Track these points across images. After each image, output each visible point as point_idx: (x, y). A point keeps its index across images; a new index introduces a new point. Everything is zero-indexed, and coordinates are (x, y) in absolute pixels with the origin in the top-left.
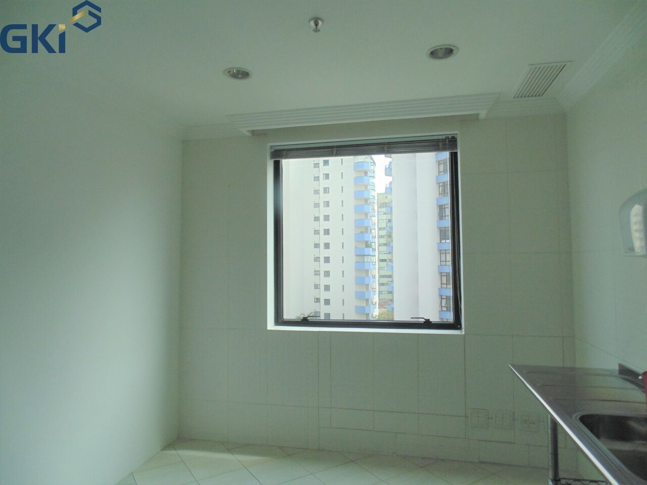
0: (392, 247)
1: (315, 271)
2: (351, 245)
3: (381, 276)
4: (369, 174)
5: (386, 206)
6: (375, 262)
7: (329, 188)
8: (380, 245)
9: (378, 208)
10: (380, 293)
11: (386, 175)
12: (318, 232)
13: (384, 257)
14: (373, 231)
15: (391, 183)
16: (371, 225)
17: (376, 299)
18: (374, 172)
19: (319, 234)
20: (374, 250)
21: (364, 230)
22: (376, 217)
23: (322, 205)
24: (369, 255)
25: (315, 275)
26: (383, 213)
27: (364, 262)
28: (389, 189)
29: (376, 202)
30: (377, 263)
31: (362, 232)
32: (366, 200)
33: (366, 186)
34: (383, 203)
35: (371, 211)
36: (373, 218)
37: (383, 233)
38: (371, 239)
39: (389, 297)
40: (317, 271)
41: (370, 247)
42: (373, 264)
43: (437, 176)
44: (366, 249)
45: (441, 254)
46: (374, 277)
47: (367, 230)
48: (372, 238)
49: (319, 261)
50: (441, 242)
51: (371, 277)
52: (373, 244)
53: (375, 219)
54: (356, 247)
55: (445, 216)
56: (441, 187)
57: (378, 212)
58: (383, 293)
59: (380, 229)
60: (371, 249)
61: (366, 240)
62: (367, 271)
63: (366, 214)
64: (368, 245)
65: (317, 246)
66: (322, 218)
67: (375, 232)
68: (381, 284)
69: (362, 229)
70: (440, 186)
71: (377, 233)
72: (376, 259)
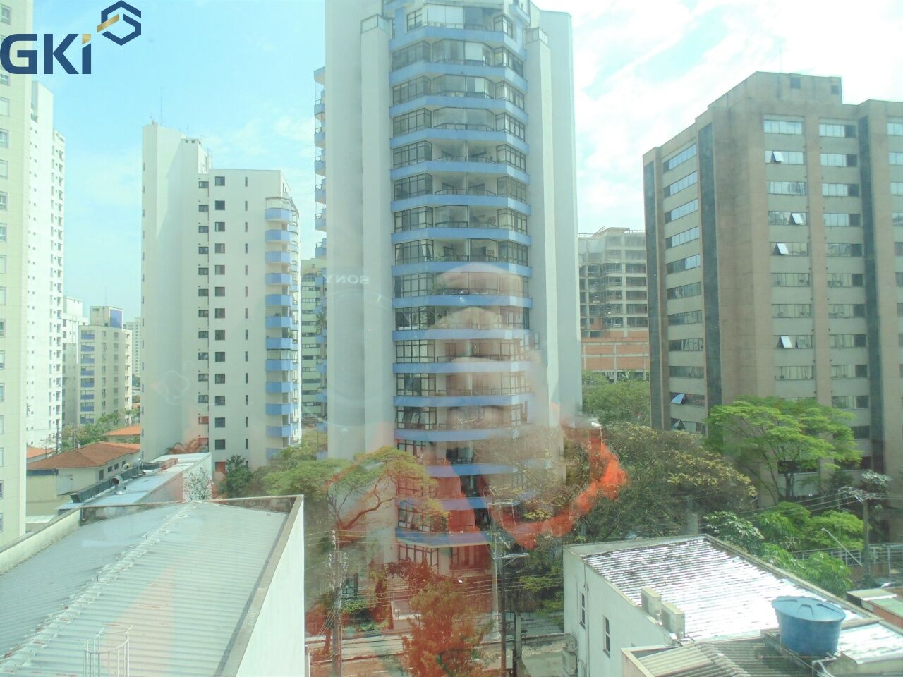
0: (325, 337)
1: (200, 374)
2: (259, 331)
3: (305, 381)
4: (289, 228)
5: (313, 277)
6: (297, 360)
7: (224, 245)
8: (303, 335)
9: (302, 281)
10: (304, 403)
11: (317, 227)
12: (206, 312)
13: (309, 352)
14: (294, 313)
15: (324, 240)
16: (291, 305)
17: (298, 415)
18: (297, 225)
19: (207, 316)
20: (296, 342)
21: (280, 311)
22: (299, 293)
23: (212, 271)
24: (288, 350)
25: (199, 380)
26: (308, 289)
27: (281, 359)
28: (321, 251)
29: (299, 270)
30: (300, 361)
31: (277, 315)
32: (285, 267)
33: (285, 246)
34: (309, 274)
35: (292, 283)
36: (294, 294)
37: (311, 317)
38: (292, 326)
39: (318, 409)
40: (204, 375)
41: (290, 337)
42: (294, 363)
43: (392, 234)
44: (283, 340)
45: (397, 346)
46: (295, 382)
47: (285, 311)
48: (293, 323)
49: (207, 359)
50: (397, 330)
51: (292, 382)
52: (294, 333)
53: (297, 296)
54: (267, 337)
55: (404, 292)
56: (398, 251)
57: (302, 287)
58: (308, 404)
59: (304, 312)
60: (291, 340)
61: (283, 326)
62: (284, 373)
63: (285, 289)
64: (286, 334)
65: (203, 335)
66: (212, 292)
67: (298, 315)
68: (305, 393)
69: (277, 311)
70: (396, 249)
71: (300, 317)
72: (298, 356)
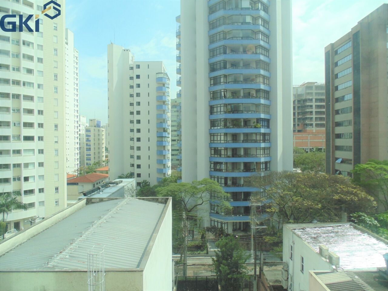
0: (181, 132)
1: (131, 147)
2: (154, 130)
3: (172, 150)
4: (166, 86)
5: (176, 106)
6: (169, 141)
7: (140, 93)
8: (172, 131)
9: (171, 108)
10: (172, 160)
11: (177, 85)
12: (133, 121)
13: (174, 138)
14: (168, 122)
15: (180, 90)
16: (167, 118)
17: (169, 164)
18: (169, 84)
19: (133, 123)
20: (169, 134)
21: (162, 121)
22: (170, 113)
23: (135, 104)
24: (166, 137)
25: (131, 149)
26: (173, 111)
27: (162, 141)
28: (179, 95)
29: (170, 103)
30: (170, 142)
31: (161, 122)
32: (164, 102)
33: (164, 93)
34: (174, 105)
35: (167, 109)
36: (168, 114)
37: (175, 124)
38: (167, 127)
39: (177, 162)
40: (132, 147)
41: (166, 132)
42: (168, 142)
43: (209, 87)
44: (164, 133)
45: (211, 136)
46: (169, 151)
47: (165, 121)
48: (168, 126)
49: (134, 140)
50: (211, 128)
51: (167, 151)
52: (168, 130)
53: (169, 115)
54: (157, 132)
55: (214, 112)
56: (211, 95)
57: (171, 111)
58: (174, 160)
59: (172, 121)
60: (167, 133)
61: (164, 127)
62: (164, 147)
63: (164, 111)
64: (165, 130)
65: (132, 131)
66: (135, 113)
67: (169, 123)
68: (172, 155)
70: (211, 94)
71: (170, 123)
72: (170, 139)
